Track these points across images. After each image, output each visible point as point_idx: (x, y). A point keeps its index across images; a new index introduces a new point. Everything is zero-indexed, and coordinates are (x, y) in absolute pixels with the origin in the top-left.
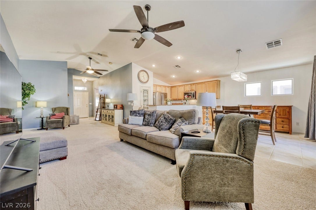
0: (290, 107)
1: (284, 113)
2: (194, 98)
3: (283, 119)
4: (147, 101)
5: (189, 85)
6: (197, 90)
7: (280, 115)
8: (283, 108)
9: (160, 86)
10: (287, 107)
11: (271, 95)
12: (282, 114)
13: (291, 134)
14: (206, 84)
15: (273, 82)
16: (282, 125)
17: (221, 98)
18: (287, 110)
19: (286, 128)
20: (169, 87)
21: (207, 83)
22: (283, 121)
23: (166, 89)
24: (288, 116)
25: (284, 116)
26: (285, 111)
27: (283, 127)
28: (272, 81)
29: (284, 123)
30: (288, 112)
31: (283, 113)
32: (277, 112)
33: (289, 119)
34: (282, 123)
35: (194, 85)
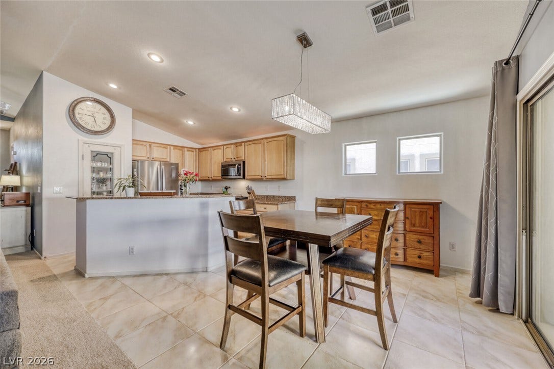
0: (435, 207)
1: (423, 221)
2: (241, 177)
3: (421, 237)
4: (108, 183)
5: (233, 146)
6: (246, 158)
7: (414, 226)
8: (420, 206)
9: (165, 146)
10: (428, 207)
11: (397, 174)
12: (417, 221)
13: (437, 276)
14: (264, 144)
15: (401, 141)
16: (418, 252)
17: (295, 178)
18: (429, 212)
19: (426, 259)
20: (195, 149)
21: (266, 141)
22: (419, 242)
23: (183, 154)
24: (432, 229)
25: (423, 229)
26: (424, 216)
27: (419, 257)
28: (398, 138)
29: (422, 247)
30: (431, 218)
31: (420, 222)
32: (408, 218)
33: (433, 237)
34: (418, 245)
35: (242, 145)
